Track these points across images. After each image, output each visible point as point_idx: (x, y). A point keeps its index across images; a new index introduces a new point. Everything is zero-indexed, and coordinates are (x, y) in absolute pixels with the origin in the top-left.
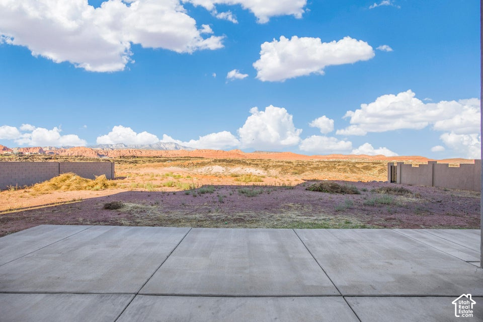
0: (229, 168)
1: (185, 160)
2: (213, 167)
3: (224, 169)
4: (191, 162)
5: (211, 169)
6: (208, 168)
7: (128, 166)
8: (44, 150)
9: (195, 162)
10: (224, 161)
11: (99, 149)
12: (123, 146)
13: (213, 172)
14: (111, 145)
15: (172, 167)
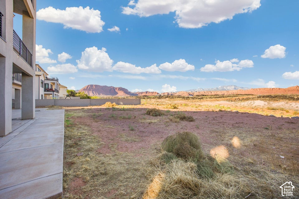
0: (271, 102)
1: (234, 96)
2: (255, 101)
3: (266, 103)
4: (237, 98)
5: (252, 103)
6: (250, 102)
7: (197, 100)
8: (169, 93)
9: (241, 98)
10: (268, 96)
11: (190, 92)
12: (202, 89)
13: (254, 105)
14: (196, 90)
15: (222, 101)
